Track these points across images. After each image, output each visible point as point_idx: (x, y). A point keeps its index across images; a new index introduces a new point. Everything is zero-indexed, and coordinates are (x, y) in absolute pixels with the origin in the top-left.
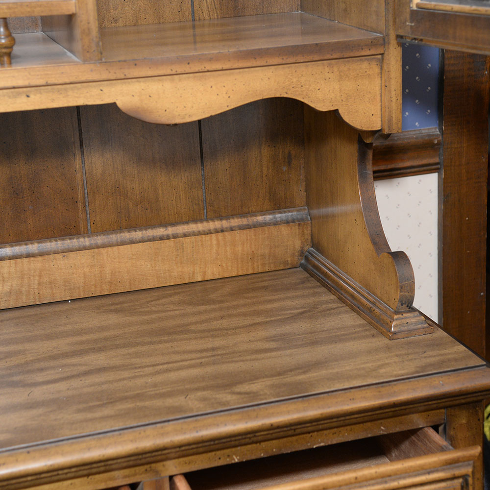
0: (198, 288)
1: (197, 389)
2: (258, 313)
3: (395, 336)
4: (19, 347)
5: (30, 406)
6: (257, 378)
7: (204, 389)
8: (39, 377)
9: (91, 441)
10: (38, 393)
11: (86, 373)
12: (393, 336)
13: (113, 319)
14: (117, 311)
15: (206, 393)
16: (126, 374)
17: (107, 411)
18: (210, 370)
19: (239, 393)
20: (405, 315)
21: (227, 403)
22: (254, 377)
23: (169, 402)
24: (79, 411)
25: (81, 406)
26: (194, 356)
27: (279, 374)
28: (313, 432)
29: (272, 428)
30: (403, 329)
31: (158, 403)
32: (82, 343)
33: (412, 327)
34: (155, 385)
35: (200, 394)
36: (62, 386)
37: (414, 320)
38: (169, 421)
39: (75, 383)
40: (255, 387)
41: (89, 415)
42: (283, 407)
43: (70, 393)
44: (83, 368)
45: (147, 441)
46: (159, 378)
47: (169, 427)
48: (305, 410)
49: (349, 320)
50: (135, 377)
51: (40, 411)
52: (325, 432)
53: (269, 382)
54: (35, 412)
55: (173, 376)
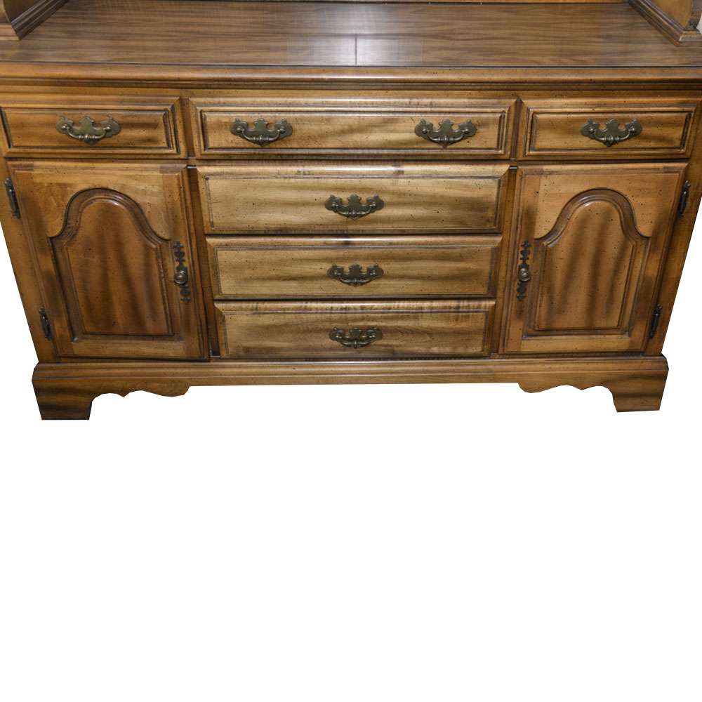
0: (560, 6)
1: (550, 55)
2: (595, 23)
3: (681, 44)
4: (450, 21)
5: (453, 49)
6: (587, 54)
7: (554, 55)
8: (460, 37)
9: (485, 70)
10: (458, 44)
11: (486, 39)
12: (679, 44)
13: (505, 15)
14: (507, 12)
15: (555, 58)
16: (508, 42)
17: (497, 57)
18: (559, 46)
19: (575, 60)
20: (691, 32)
21: (567, 63)
22: (586, 53)
23: (532, 58)
24: (480, 55)
25: (481, 53)
26: (551, 39)
27: (602, 54)
28: (616, 90)
29: (591, 82)
30: (687, 40)
31: (526, 58)
32: (485, 24)
33: (693, 40)
34: (525, 50)
35: (551, 57)
36: (472, 43)
37: (695, 36)
38: (530, 67)
39: (480, 42)
40: (584, 58)
41: (485, 58)
42: (601, 71)
43: (475, 46)
44: (485, 36)
45: (516, 76)
46: (528, 47)
47: (530, 70)
48: (613, 74)
49: (652, 34)
50: (514, 44)
51: (458, 52)
52: (622, 92)
53: (594, 57)
54: (454, 52)
55: (536, 47)
